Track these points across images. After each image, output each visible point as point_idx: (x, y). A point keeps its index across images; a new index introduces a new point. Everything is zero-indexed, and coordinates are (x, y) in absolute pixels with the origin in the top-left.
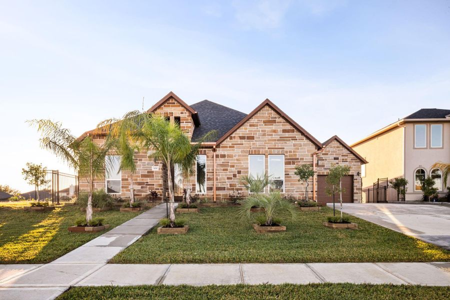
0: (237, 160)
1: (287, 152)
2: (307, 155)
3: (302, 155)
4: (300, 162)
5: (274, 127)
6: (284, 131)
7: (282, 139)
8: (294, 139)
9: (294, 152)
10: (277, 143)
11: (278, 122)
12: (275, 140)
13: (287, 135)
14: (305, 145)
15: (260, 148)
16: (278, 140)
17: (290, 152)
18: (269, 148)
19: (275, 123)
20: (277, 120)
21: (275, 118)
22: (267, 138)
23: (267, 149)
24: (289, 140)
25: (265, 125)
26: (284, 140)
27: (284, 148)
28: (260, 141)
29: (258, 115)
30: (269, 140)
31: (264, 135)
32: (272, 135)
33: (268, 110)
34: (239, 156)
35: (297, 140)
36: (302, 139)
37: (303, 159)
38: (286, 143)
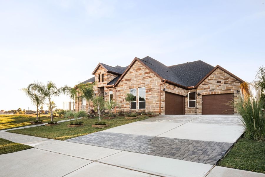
0: (124, 92)
1: (146, 85)
2: (156, 86)
3: (154, 86)
4: (153, 90)
5: (140, 72)
6: (146, 73)
7: (145, 78)
8: (150, 77)
9: (150, 85)
10: (142, 81)
11: (142, 69)
12: (141, 79)
13: (147, 75)
14: (156, 80)
15: (134, 85)
16: (142, 79)
17: (148, 85)
18: (138, 84)
19: (141, 69)
20: (142, 68)
21: (141, 66)
22: (138, 78)
23: (137, 85)
24: (148, 78)
25: (137, 71)
26: (145, 79)
27: (145, 83)
28: (134, 81)
29: (133, 66)
30: (138, 80)
31: (136, 77)
32: (139, 77)
33: (138, 63)
34: (125, 90)
35: (151, 77)
36: (154, 77)
37: (154, 89)
38: (146, 80)
